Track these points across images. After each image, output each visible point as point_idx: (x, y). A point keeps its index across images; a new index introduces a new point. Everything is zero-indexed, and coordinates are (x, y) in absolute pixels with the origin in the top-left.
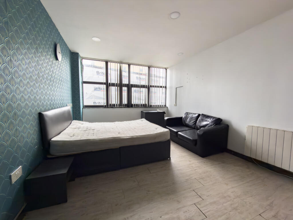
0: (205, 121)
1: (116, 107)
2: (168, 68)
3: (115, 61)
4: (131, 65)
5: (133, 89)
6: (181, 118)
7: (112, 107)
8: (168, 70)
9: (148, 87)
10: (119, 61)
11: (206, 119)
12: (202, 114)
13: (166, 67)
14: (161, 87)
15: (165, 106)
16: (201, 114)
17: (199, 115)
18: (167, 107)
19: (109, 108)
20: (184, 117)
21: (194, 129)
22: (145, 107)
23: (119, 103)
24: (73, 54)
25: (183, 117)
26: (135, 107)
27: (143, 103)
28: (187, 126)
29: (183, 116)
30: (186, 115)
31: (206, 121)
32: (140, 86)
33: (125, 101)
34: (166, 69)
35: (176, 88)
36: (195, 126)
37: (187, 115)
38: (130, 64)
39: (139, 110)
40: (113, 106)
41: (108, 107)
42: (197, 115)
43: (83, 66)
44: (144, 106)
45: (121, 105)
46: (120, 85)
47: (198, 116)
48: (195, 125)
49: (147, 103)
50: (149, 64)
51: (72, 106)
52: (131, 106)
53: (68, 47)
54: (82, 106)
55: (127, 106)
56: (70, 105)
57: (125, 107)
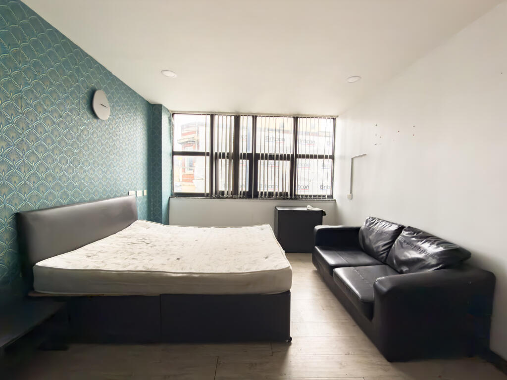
0: (413, 249)
1: (227, 198)
2: (338, 116)
3: (226, 111)
4: (257, 117)
5: (261, 163)
6: (357, 230)
7: (219, 198)
8: (338, 120)
9: (293, 159)
10: (234, 112)
11: (419, 244)
12: (410, 229)
13: (333, 113)
14: (321, 157)
15: (331, 197)
16: (406, 225)
17: (401, 229)
18: (335, 200)
19: (214, 198)
20: (365, 229)
21: (384, 263)
22: (284, 199)
23: (231, 190)
24: (154, 107)
25: (363, 227)
26: (262, 198)
27: (281, 190)
28: (368, 251)
29: (363, 225)
30: (368, 224)
31: (418, 249)
32: (274, 156)
33: (243, 186)
34: (334, 119)
35: (352, 159)
36: (387, 255)
37: (370, 224)
38: (254, 115)
39: (270, 204)
40: (220, 195)
41: (211, 197)
42: (394, 228)
43: (173, 125)
44: (283, 196)
45: (235, 193)
46: (235, 157)
47: (396, 230)
48: (388, 252)
49: (288, 190)
50: (294, 112)
51: (145, 194)
52: (256, 196)
53: (140, 97)
54: (169, 195)
55: (248, 195)
56: (140, 194)
57: (243, 198)
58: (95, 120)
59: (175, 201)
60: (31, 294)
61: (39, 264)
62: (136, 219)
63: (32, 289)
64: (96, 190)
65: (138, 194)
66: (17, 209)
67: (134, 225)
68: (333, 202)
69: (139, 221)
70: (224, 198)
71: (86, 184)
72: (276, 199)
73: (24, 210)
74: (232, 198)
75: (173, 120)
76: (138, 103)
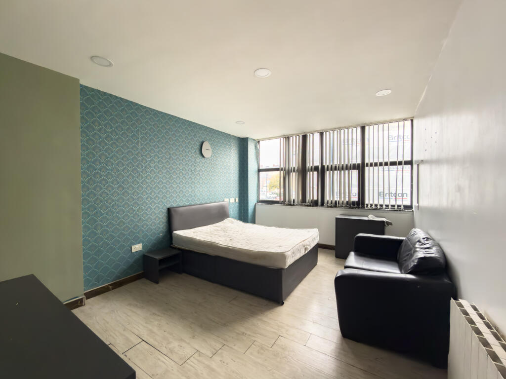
1: (296, 205)
2: (415, 117)
5: (328, 174)
7: (290, 205)
8: (415, 121)
9: (361, 168)
10: (301, 133)
13: (410, 115)
15: (409, 207)
18: (413, 211)
22: (350, 208)
23: (300, 198)
24: (242, 140)
25: (405, 239)
27: (347, 200)
34: (412, 121)
35: (418, 165)
45: (304, 201)
46: (303, 171)
51: (237, 200)
52: (322, 205)
53: (233, 136)
54: (255, 202)
55: (315, 204)
56: (232, 200)
57: (310, 206)
58: (203, 159)
59: (259, 207)
60: (172, 246)
61: (174, 232)
62: (228, 217)
63: (172, 243)
64: (204, 198)
65: (231, 201)
66: (169, 206)
67: (226, 221)
68: (411, 213)
69: (229, 219)
70: (294, 205)
71: (198, 195)
72: (342, 207)
73: (171, 207)
74: (301, 205)
75: (258, 146)
76: (231, 141)
